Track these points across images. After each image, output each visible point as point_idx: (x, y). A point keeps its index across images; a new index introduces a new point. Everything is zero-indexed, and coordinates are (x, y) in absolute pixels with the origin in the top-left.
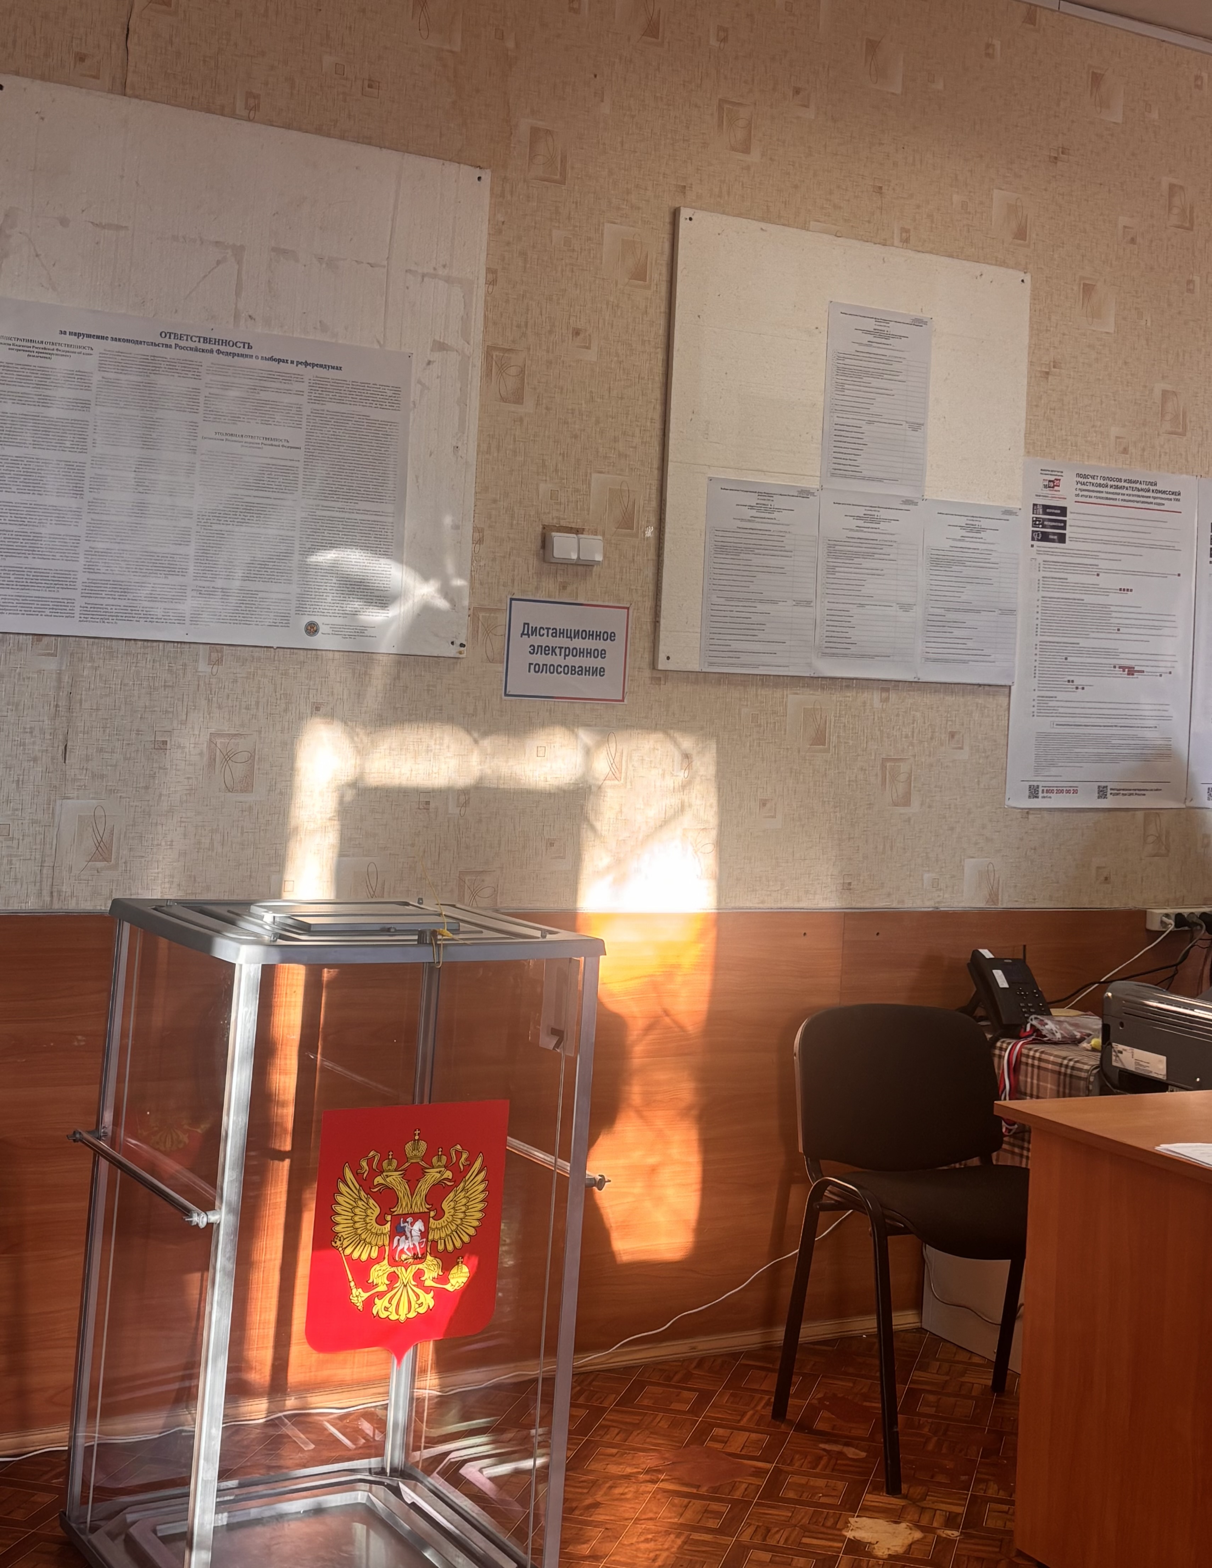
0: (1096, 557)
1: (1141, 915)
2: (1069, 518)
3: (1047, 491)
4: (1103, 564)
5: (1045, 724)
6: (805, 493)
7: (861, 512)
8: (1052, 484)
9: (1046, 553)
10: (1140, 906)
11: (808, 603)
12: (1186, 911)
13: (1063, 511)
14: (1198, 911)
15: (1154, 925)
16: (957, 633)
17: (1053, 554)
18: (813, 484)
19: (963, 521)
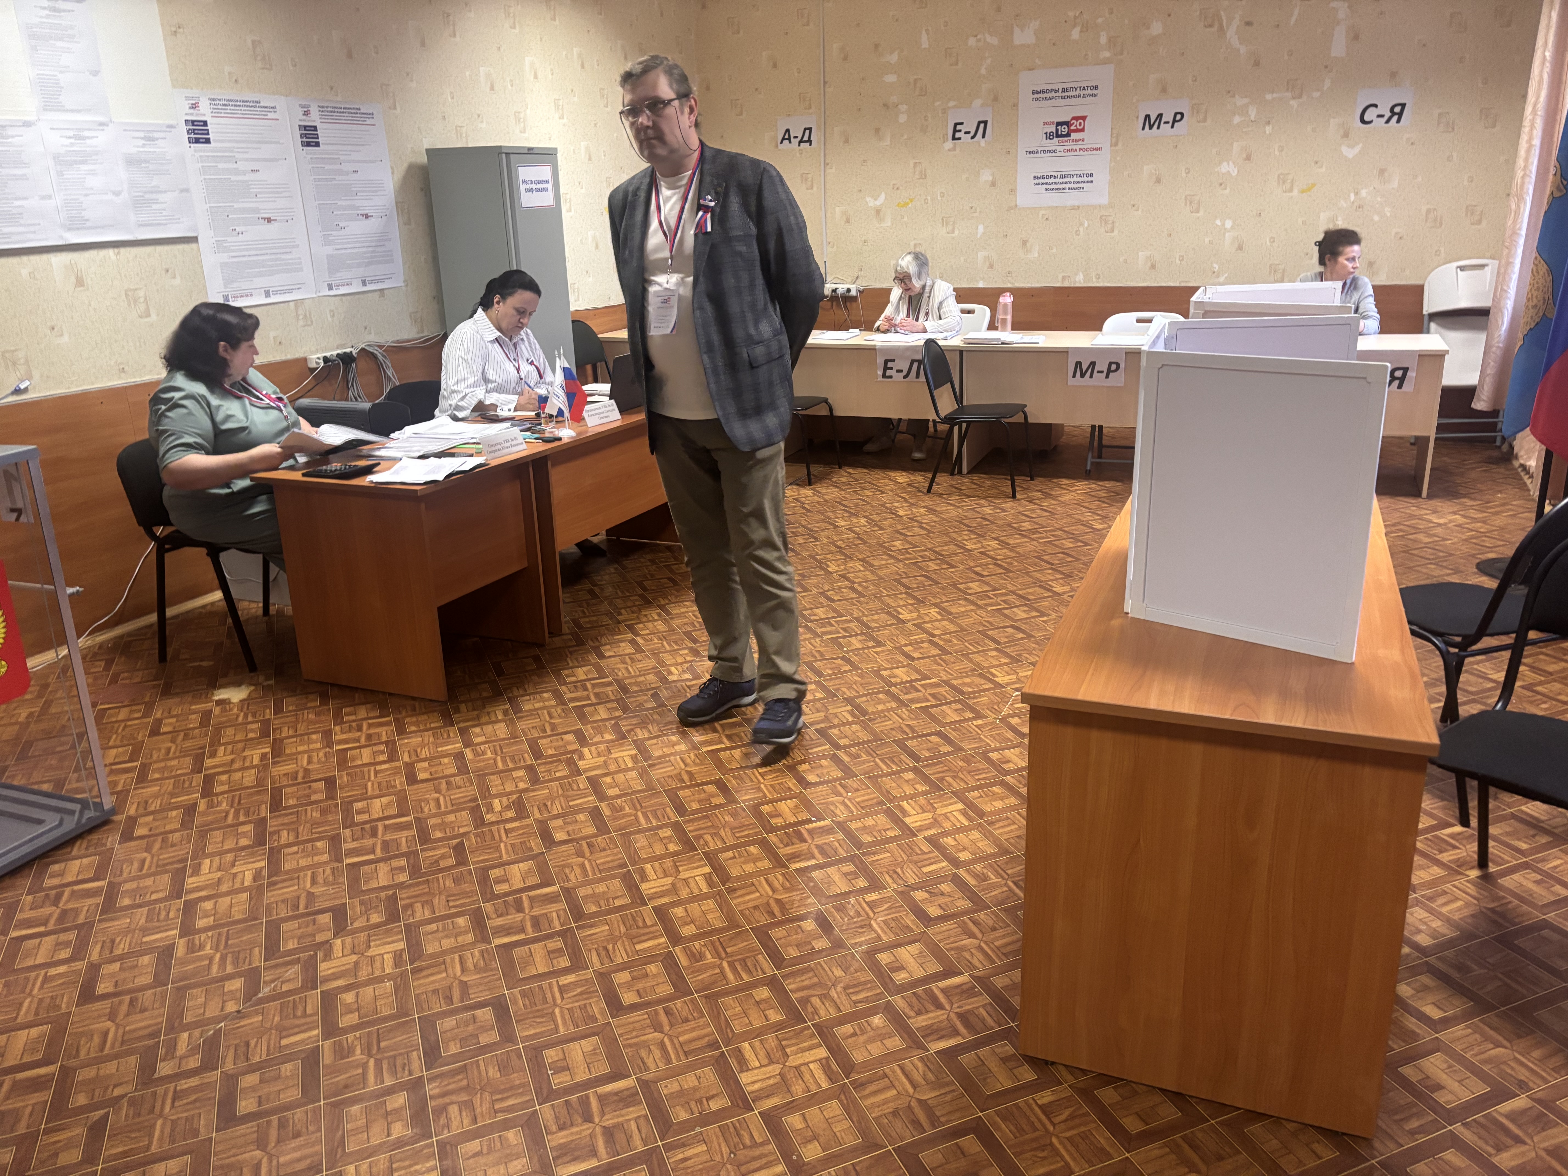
0: (232, 152)
1: (305, 360)
2: (209, 127)
3: (192, 111)
4: (238, 156)
5: (224, 257)
6: (27, 124)
7: (71, 133)
8: (194, 106)
9: (201, 151)
10: (302, 355)
11: (50, 197)
12: (328, 354)
13: (205, 123)
14: (335, 353)
15: (312, 365)
16: (154, 206)
17: (204, 151)
18: (31, 118)
19: (142, 135)
